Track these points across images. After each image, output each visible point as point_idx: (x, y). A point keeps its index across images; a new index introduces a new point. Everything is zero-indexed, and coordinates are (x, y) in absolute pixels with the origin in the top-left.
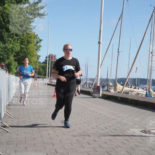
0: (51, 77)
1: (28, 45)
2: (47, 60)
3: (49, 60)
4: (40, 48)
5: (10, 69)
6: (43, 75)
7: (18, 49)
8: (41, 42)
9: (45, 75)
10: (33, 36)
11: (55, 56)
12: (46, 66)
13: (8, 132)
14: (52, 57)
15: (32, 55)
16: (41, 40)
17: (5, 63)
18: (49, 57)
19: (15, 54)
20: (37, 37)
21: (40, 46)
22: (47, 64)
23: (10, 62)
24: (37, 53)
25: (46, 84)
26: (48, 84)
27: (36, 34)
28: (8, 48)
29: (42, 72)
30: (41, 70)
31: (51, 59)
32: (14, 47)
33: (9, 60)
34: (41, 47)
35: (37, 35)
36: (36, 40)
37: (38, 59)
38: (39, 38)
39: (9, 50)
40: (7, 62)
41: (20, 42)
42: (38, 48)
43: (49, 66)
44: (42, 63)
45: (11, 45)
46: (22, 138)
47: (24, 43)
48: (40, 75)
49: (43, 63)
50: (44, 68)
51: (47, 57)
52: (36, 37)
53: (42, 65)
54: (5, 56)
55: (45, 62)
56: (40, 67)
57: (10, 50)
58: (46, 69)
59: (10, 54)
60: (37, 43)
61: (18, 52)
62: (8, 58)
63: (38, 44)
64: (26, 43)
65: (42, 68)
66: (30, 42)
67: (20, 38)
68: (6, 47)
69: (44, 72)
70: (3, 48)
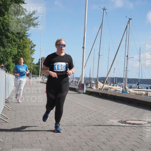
0: (43, 76)
1: (24, 49)
3: (41, 62)
4: (34, 51)
5: (9, 69)
6: (36, 74)
7: (15, 53)
8: (35, 47)
9: (38, 74)
12: (39, 67)
14: (44, 59)
15: (27, 58)
16: (34, 45)
17: (5, 65)
18: (42, 60)
19: (13, 57)
21: (34, 50)
22: (39, 65)
23: (9, 64)
24: (32, 56)
25: (39, 82)
26: (41, 82)
27: (30, 40)
30: (35, 70)
32: (12, 51)
33: (8, 62)
35: (31, 41)
36: (31, 45)
37: (32, 61)
38: (33, 43)
39: (8, 53)
40: (6, 63)
41: (17, 47)
42: (32, 52)
44: (36, 64)
45: (10, 49)
47: (21, 48)
48: (34, 74)
49: (37, 64)
50: (37, 69)
51: (39, 60)
52: (30, 42)
53: (36, 66)
54: (5, 59)
55: (38, 64)
56: (34, 68)
57: (9, 53)
58: (39, 69)
59: (9, 57)
60: (32, 47)
61: (16, 55)
62: (7, 60)
63: (32, 49)
64: (22, 48)
65: (36, 69)
66: (25, 47)
67: (17, 44)
68: (6, 51)
69: (37, 72)
70: (3, 51)
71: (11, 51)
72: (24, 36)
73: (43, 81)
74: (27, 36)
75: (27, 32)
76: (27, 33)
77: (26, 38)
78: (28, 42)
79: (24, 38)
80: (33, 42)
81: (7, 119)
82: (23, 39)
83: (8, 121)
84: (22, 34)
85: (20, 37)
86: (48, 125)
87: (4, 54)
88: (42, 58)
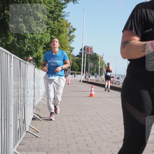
0: (87, 73)
1: (59, 35)
2: (82, 52)
3: (84, 53)
4: (73, 38)
5: (39, 63)
6: (77, 70)
7: (48, 40)
8: (75, 31)
9: (80, 70)
10: (65, 24)
11: (91, 48)
12: (81, 60)
13: (38, 137)
14: (88, 48)
15: (64, 47)
16: (74, 29)
17: (33, 57)
18: (84, 49)
19: (45, 46)
20: (70, 26)
21: (73, 37)
22: (81, 57)
23: (39, 56)
24: (70, 44)
25: (80, 81)
26: (83, 82)
27: (68, 22)
28: (37, 39)
29: (76, 67)
30: (75, 64)
31: (87, 51)
32: (43, 38)
33: (37, 53)
34: (75, 37)
35: (70, 23)
36: (69, 29)
37: (71, 51)
38: (72, 26)
39: (37, 41)
40: (35, 55)
41: (50, 32)
42: (71, 39)
43: (84, 60)
44: (76, 56)
45: (40, 35)
46: (53, 144)
47: (55, 33)
48: (74, 70)
49: (78, 56)
50: (78, 62)
51: (81, 50)
52: (68, 25)
53: (76, 59)
54: (33, 49)
55: (80, 56)
56: (73, 61)
57: (39, 41)
58: (81, 63)
59: (38, 46)
60: (70, 32)
61: (48, 44)
62: (36, 51)
63: (71, 34)
64: (57, 33)
65: (76, 62)
66: (61, 32)
67: (50, 27)
68: (34, 38)
69: (78, 68)
70: (31, 38)
72: (59, 15)
73: (87, 81)
74: (64, 16)
75: (64, 10)
76: (64, 12)
77: (62, 19)
78: (65, 25)
79: (59, 19)
80: (71, 24)
81: (38, 132)
82: (58, 21)
83: (39, 135)
84: (57, 13)
85: (54, 17)
86: (95, 142)
87: (32, 43)
88: (85, 47)
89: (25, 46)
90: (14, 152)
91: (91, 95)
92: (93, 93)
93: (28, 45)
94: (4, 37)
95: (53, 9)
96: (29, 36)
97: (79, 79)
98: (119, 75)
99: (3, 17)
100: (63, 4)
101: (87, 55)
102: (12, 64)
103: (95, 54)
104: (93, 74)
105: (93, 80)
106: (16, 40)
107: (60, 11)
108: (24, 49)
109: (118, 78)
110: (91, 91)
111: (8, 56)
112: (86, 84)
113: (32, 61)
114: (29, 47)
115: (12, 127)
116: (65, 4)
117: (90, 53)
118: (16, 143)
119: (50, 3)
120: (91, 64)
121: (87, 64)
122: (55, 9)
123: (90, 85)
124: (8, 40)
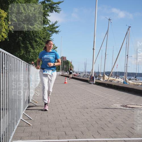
8: (57, 48)
11: (65, 58)
16: (56, 48)
18: (62, 58)
39: (36, 54)
40: (35, 61)
57: (37, 54)
59: (37, 56)
60: (54, 49)
62: (36, 59)
67: (44, 46)
68: (35, 52)
69: (58, 68)
70: (33, 52)
71: (39, 52)
75: (51, 37)
76: (51, 38)
80: (55, 45)
84: (47, 39)
86: (67, 108)
87: (34, 54)
88: (62, 57)
89: (30, 56)
90: (24, 113)
91: (65, 83)
92: (66, 81)
93: (31, 56)
94: (19, 51)
95: (45, 37)
96: (32, 51)
97: (59, 74)
98: (80, 72)
99: (18, 41)
100: (50, 34)
101: (63, 61)
102: (22, 66)
103: (68, 60)
104: (66, 71)
105: (66, 74)
106: (25, 53)
107: (49, 38)
108: (29, 58)
109: (80, 74)
110: (65, 80)
111: (20, 61)
112: (62, 76)
113: (33, 64)
114: (32, 56)
115: (22, 100)
116: (52, 34)
117: (65, 60)
118: (24, 108)
119: (44, 34)
120: (65, 66)
121: (63, 66)
122: (46, 37)
123: (65, 77)
124: (21, 53)
